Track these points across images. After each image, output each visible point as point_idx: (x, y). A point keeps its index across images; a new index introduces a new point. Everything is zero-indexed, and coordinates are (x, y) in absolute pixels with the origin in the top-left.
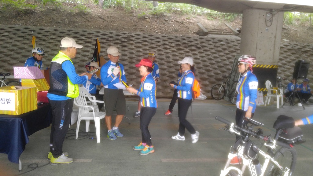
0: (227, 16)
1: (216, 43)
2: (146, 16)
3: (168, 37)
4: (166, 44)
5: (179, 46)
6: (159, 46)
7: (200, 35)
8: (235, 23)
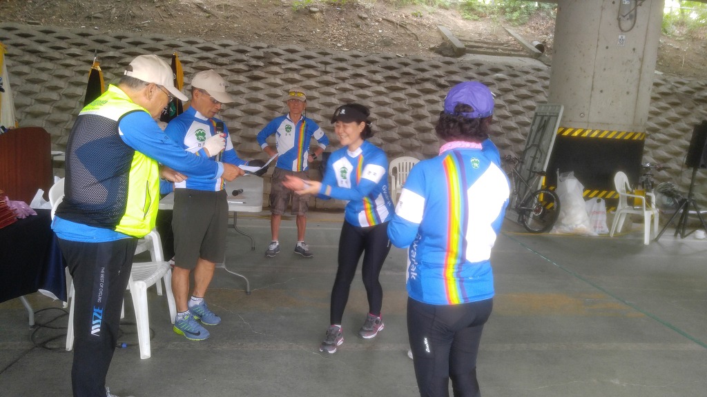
0: (512, 12)
1: (484, 74)
2: (312, 6)
3: (366, 59)
4: (361, 76)
5: (391, 81)
6: (344, 79)
7: (444, 56)
8: (530, 27)
